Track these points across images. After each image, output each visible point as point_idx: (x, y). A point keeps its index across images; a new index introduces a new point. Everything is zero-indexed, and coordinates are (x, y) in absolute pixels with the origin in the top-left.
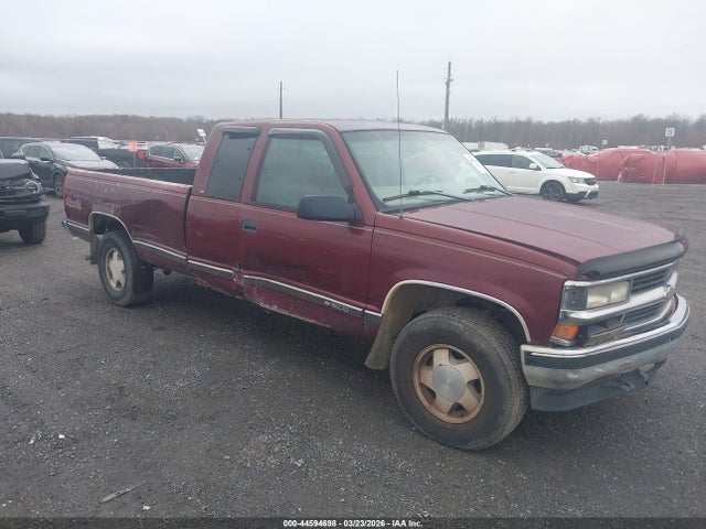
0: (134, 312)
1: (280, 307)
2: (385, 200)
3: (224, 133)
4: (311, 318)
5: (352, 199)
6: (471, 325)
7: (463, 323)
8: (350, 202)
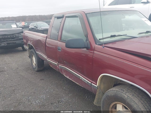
0: (38, 73)
1: (69, 77)
2: (100, 39)
3: (55, 17)
4: (78, 83)
5: (87, 40)
6: (130, 96)
7: (127, 95)
8: (86, 41)
